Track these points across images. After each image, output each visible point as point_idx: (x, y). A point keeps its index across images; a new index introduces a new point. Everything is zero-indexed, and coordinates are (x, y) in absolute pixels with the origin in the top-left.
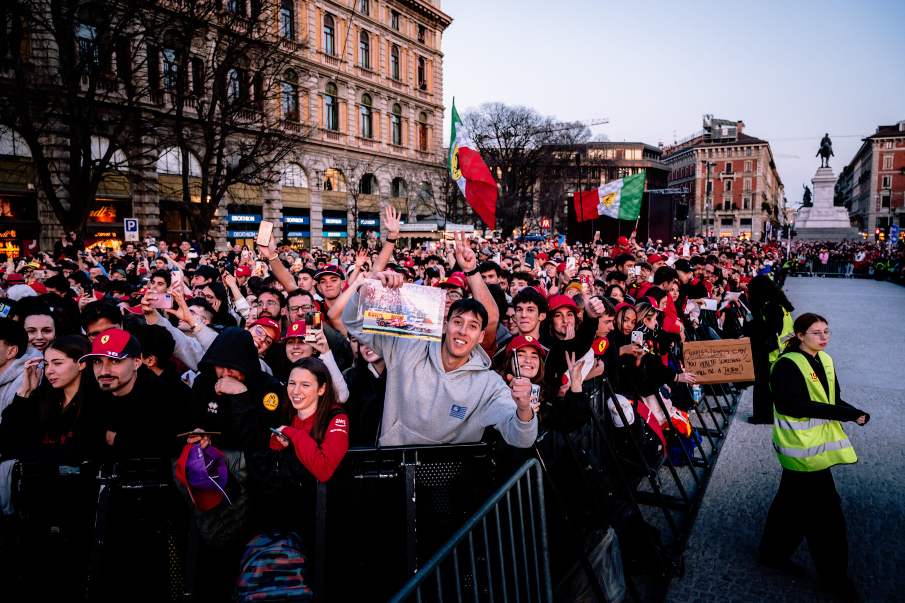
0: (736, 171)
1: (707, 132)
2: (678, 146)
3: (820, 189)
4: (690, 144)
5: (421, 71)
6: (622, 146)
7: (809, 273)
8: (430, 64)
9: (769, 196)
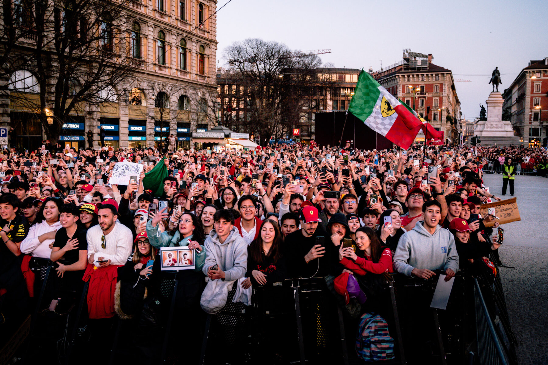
0: (428, 92)
1: (405, 62)
2: (384, 72)
3: (492, 108)
4: (393, 71)
5: (201, 14)
6: (343, 72)
7: (491, 171)
8: (207, 8)
9: (451, 111)
